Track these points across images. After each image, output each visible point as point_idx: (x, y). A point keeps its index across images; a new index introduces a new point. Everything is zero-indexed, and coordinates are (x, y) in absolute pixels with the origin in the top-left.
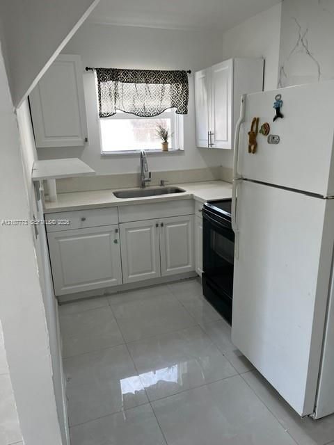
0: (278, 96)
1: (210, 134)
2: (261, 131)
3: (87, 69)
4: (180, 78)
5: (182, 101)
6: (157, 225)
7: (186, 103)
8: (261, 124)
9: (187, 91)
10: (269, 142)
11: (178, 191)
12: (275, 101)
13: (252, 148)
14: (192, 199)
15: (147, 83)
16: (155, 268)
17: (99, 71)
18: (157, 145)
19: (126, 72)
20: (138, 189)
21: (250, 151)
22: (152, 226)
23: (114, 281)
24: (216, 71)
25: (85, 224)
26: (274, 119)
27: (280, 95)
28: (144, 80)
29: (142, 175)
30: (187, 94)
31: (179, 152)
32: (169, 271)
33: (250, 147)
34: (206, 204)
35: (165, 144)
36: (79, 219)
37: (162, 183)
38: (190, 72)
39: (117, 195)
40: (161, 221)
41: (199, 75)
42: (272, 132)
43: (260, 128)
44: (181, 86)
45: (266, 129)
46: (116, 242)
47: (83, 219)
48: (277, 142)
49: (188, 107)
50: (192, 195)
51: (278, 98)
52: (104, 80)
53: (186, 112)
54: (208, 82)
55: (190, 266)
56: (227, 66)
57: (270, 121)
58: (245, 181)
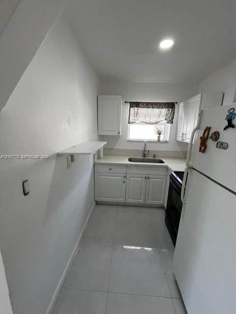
0: (231, 109)
1: (183, 134)
2: (211, 138)
3: (126, 102)
4: (171, 106)
5: (171, 117)
6: (146, 178)
7: (173, 118)
8: (212, 132)
9: (174, 112)
10: (217, 147)
11: (162, 162)
12: (228, 114)
13: (203, 148)
14: (167, 168)
15: (153, 108)
16: (142, 198)
17: (130, 103)
18: (155, 137)
19: (143, 103)
20: (141, 157)
21: (200, 150)
22: (143, 178)
23: (121, 200)
24: (191, 101)
25: (111, 171)
26: (225, 129)
27: (234, 109)
28: (151, 107)
29: (145, 151)
30: (174, 114)
31: (166, 142)
32: (149, 202)
33: (200, 148)
34: (173, 173)
35: (159, 137)
36: (108, 169)
37: (154, 156)
38: (177, 103)
39: (130, 160)
40: (148, 176)
41: (181, 104)
42: (221, 139)
43: (210, 135)
44: (171, 110)
45: (216, 136)
46: (124, 182)
47: (110, 169)
48: (225, 148)
49: (174, 120)
50: (167, 166)
51: (232, 111)
52: (132, 107)
53: (172, 123)
54: (186, 107)
55: (161, 202)
56: (198, 98)
57: (221, 130)
58: (194, 170)
